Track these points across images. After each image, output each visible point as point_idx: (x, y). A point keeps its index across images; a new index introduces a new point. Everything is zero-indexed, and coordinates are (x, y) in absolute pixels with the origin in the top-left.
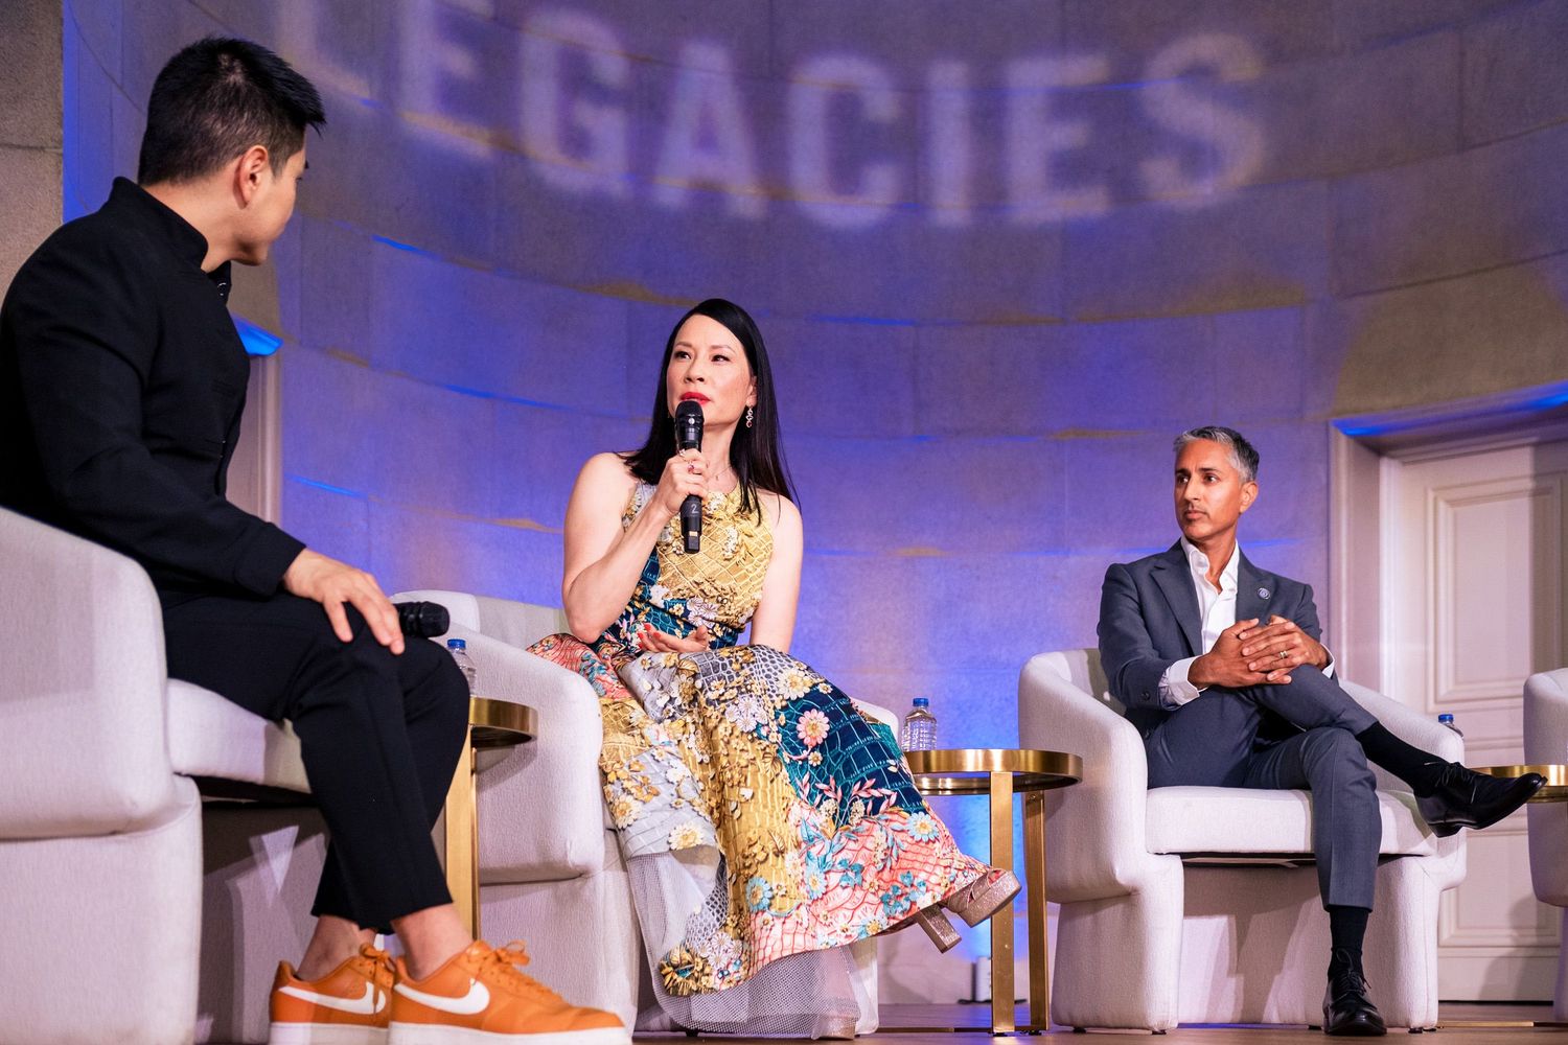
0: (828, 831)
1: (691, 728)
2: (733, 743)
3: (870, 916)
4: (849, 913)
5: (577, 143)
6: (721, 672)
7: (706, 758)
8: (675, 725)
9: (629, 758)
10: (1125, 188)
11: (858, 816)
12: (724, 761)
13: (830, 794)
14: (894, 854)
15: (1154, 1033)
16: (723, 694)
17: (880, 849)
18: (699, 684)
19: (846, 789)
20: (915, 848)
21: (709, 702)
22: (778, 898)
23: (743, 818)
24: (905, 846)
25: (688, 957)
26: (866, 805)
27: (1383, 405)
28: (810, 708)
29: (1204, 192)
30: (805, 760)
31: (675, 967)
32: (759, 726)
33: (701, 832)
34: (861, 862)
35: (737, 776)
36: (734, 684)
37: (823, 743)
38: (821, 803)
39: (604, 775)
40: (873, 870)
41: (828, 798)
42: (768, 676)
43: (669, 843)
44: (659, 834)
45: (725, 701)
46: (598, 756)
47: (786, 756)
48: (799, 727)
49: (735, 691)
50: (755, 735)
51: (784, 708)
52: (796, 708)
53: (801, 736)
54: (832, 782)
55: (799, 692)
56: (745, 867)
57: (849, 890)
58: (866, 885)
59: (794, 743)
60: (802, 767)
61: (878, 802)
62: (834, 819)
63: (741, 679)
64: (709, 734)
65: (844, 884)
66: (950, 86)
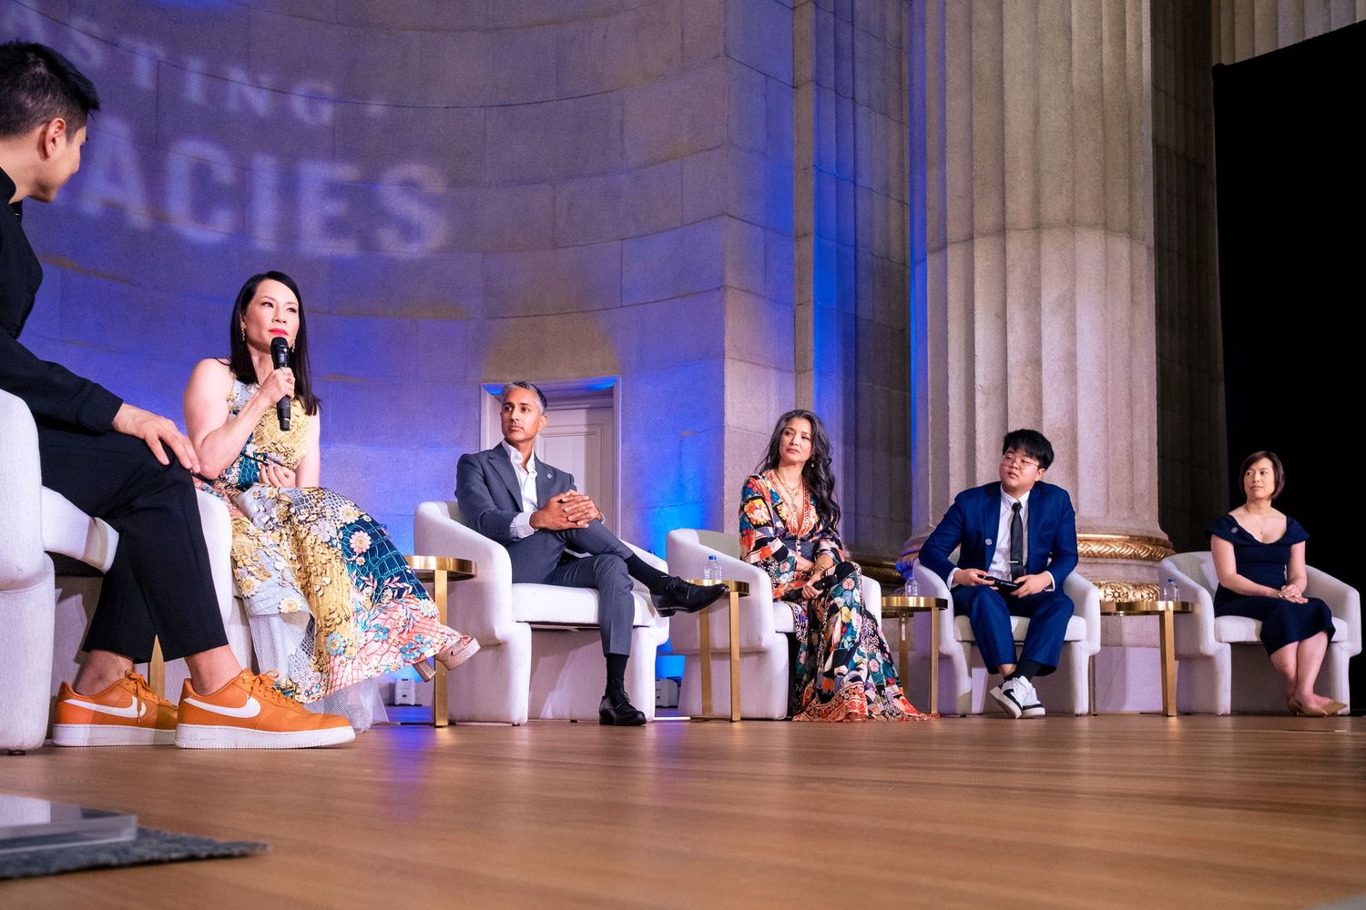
0: (367, 606)
1: (285, 537)
2: (317, 548)
3: (392, 660)
4: (379, 657)
6: (305, 504)
7: (295, 557)
8: (274, 534)
9: (251, 553)
10: (368, 243)
11: (388, 598)
12: (311, 559)
13: (369, 583)
14: (411, 623)
15: (514, 725)
16: (307, 518)
17: (402, 620)
18: (293, 510)
19: (380, 582)
20: (424, 621)
21: (299, 522)
22: (348, 647)
23: (325, 595)
24: (418, 619)
25: (290, 684)
26: (394, 592)
28: (359, 530)
29: (413, 251)
30: (354, 561)
31: (282, 690)
32: (331, 539)
33: (297, 602)
34: (389, 627)
35: (320, 570)
36: (314, 512)
37: (366, 553)
38: (363, 588)
39: (234, 562)
40: (396, 632)
41: (368, 586)
42: (332, 508)
43: (279, 608)
44: (272, 602)
45: (310, 522)
46: (230, 549)
47: (346, 558)
48: (351, 541)
49: (315, 516)
50: (329, 544)
51: (342, 529)
52: (349, 529)
53: (352, 546)
54: (371, 577)
55: (352, 519)
56: (326, 626)
57: (379, 643)
58: (390, 641)
59: (348, 551)
60: (352, 565)
61: (401, 591)
62: (371, 599)
63: (318, 509)
64: (299, 543)
65: (376, 639)
66: (265, 168)
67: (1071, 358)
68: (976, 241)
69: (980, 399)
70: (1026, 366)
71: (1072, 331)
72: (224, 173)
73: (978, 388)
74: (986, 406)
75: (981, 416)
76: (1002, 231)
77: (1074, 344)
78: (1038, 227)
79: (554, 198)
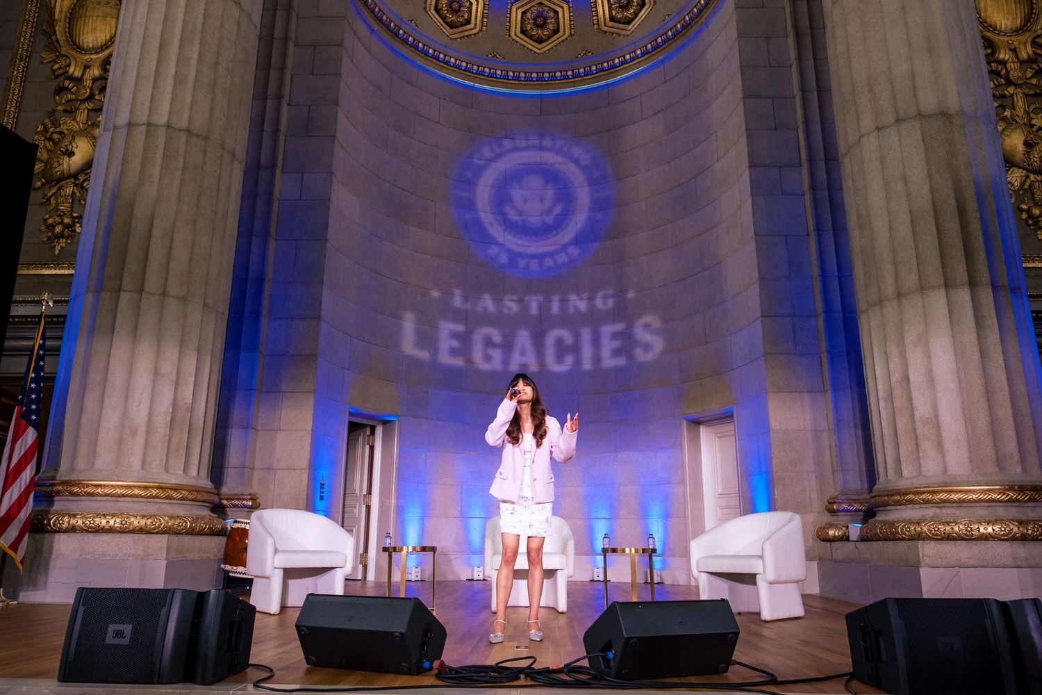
5: (488, 358)
10: (630, 357)
27: (694, 413)
29: (649, 356)
66: (586, 333)
67: (930, 372)
68: (869, 310)
69: (882, 404)
70: (903, 381)
71: (928, 355)
72: (569, 339)
73: (880, 397)
74: (886, 408)
75: (883, 413)
76: (881, 302)
77: (930, 363)
78: (899, 296)
79: (704, 319)
